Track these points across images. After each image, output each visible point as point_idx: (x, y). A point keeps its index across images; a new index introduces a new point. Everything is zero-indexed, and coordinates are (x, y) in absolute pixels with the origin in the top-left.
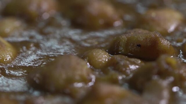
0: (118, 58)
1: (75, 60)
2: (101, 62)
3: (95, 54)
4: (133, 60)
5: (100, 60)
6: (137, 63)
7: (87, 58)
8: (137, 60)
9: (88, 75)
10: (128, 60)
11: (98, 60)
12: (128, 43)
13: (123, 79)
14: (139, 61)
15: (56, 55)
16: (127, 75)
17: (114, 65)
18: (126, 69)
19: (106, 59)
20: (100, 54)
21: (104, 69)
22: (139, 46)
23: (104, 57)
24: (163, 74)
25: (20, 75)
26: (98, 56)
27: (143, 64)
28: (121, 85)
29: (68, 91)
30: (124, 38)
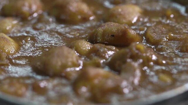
0: (97, 46)
1: (66, 50)
2: (85, 50)
3: (80, 44)
4: (109, 47)
5: (84, 49)
6: (113, 49)
7: (75, 48)
8: (112, 47)
9: (78, 61)
10: (106, 48)
11: (83, 49)
12: (104, 34)
13: (104, 62)
14: (114, 48)
15: (49, 46)
16: (106, 59)
17: (95, 52)
18: (105, 55)
19: (89, 48)
20: (84, 44)
21: (88, 55)
22: (113, 36)
23: (87, 46)
24: (135, 58)
25: (24, 63)
26: (83, 46)
27: (118, 50)
28: (103, 68)
29: (63, 74)
30: (100, 30)
